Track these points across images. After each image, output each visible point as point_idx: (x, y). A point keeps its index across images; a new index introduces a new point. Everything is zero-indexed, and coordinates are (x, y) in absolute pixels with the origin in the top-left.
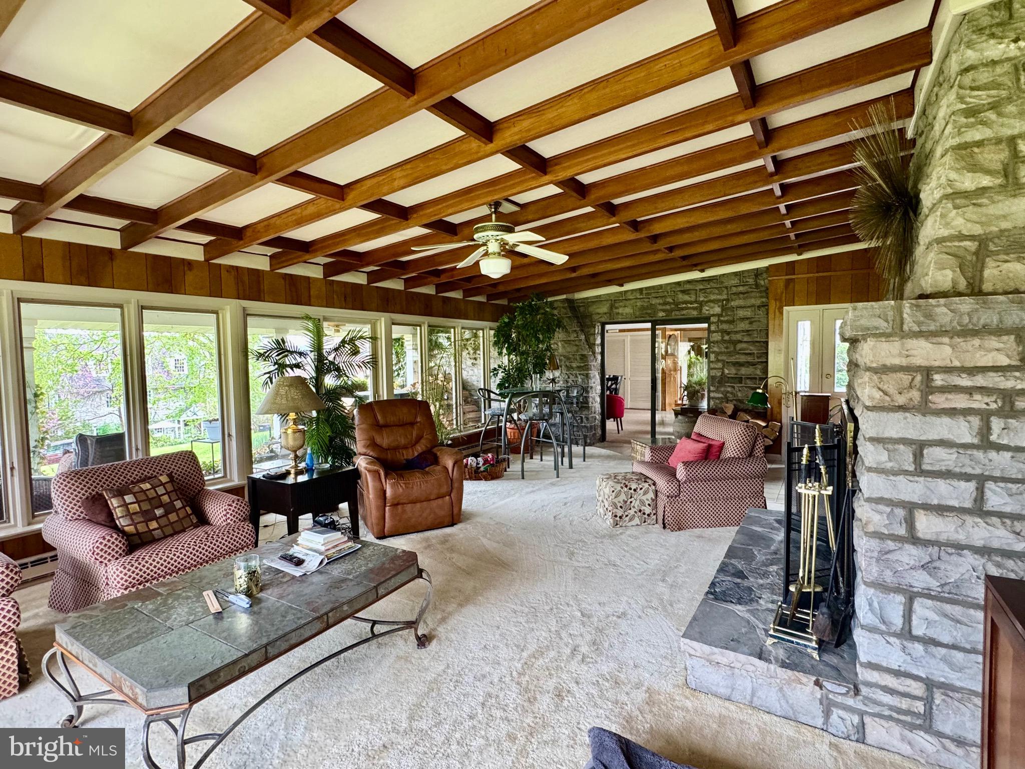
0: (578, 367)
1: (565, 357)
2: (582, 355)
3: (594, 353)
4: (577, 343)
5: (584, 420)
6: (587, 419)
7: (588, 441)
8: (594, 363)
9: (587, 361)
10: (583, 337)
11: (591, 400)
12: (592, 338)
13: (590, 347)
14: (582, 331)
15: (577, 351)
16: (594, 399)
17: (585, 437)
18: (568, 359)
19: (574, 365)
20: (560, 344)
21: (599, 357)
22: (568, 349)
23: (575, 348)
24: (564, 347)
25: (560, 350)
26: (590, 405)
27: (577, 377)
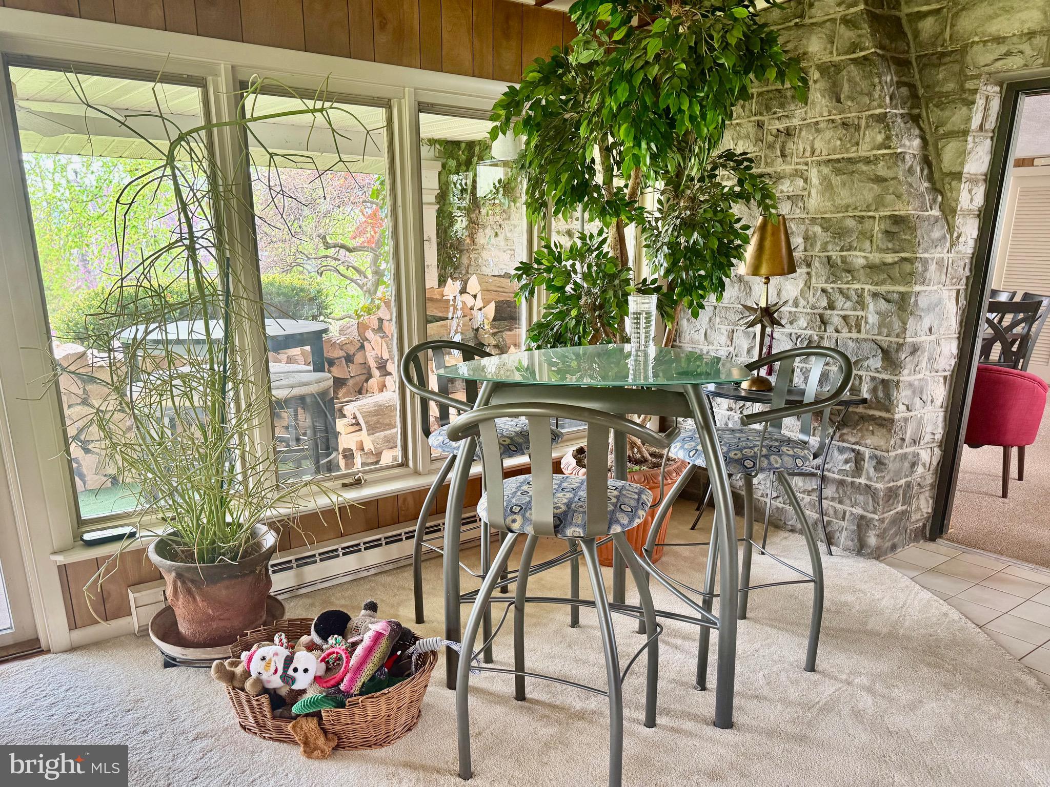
0: (871, 267)
1: (826, 224)
2: (897, 220)
3: (949, 212)
4: (881, 170)
5: (868, 466)
6: (880, 464)
7: (872, 540)
8: (939, 253)
9: (912, 246)
10: (911, 145)
11: (902, 396)
12: (949, 151)
13: (936, 189)
14: (915, 119)
15: (879, 202)
16: (918, 391)
17: (862, 524)
18: (839, 233)
19: (858, 259)
20: (814, 175)
21: (969, 230)
22: (844, 196)
23: (869, 192)
24: (828, 187)
25: (815, 201)
26: (900, 413)
27: (861, 303)
